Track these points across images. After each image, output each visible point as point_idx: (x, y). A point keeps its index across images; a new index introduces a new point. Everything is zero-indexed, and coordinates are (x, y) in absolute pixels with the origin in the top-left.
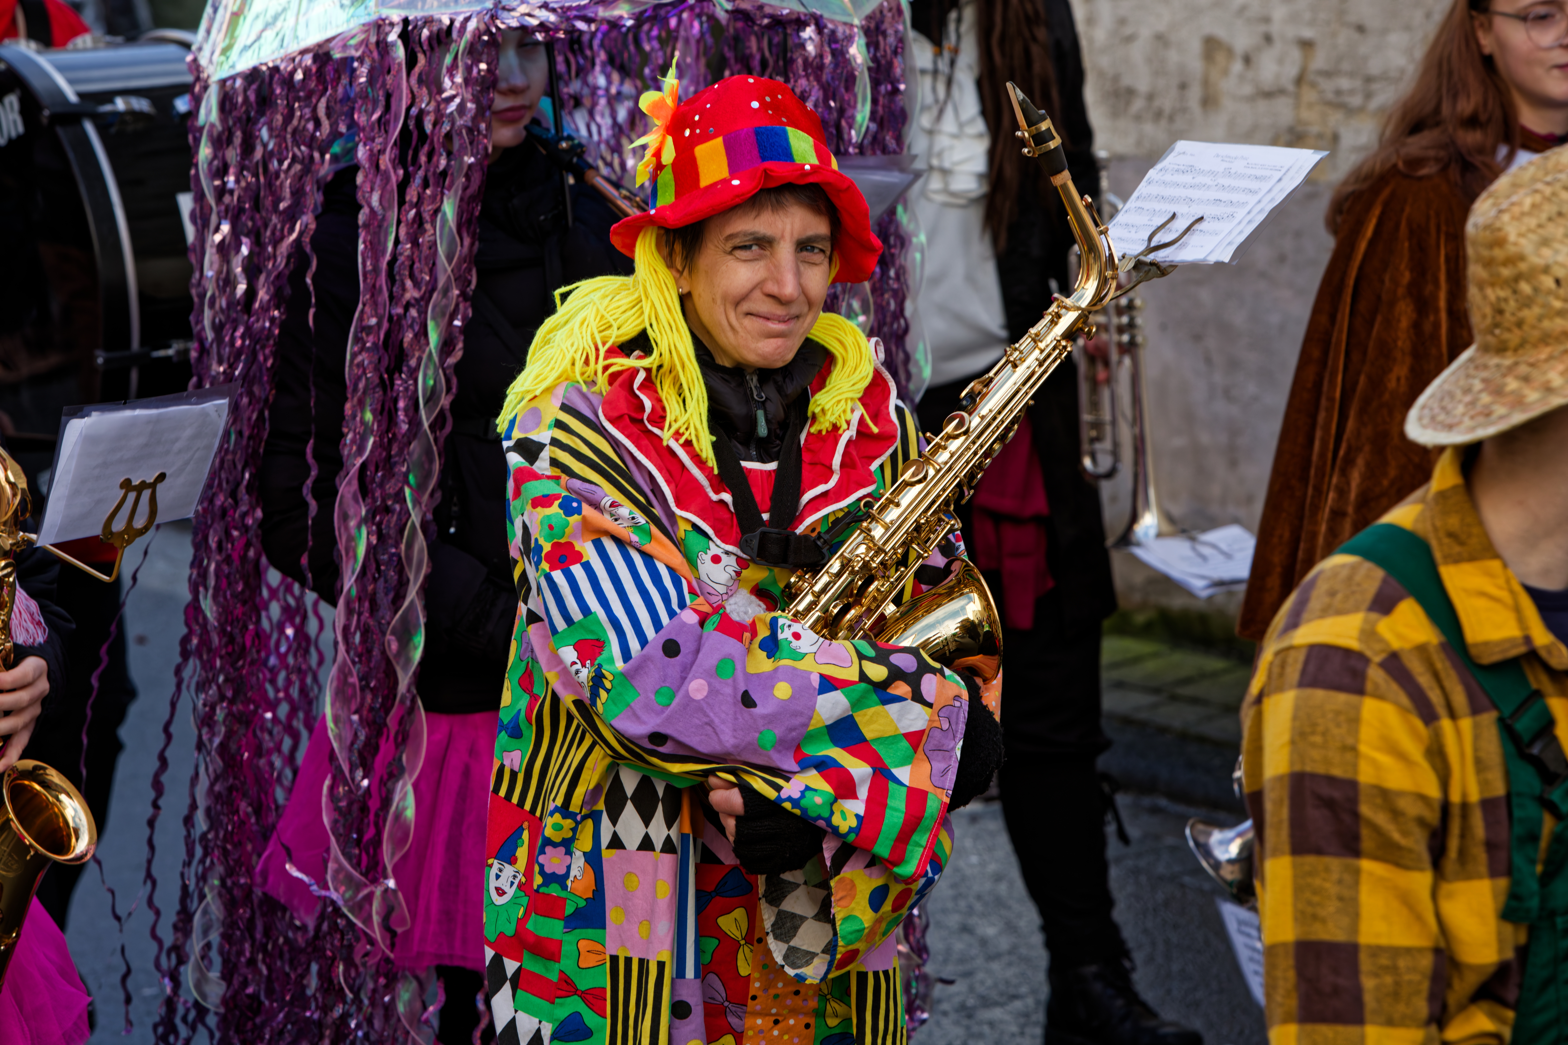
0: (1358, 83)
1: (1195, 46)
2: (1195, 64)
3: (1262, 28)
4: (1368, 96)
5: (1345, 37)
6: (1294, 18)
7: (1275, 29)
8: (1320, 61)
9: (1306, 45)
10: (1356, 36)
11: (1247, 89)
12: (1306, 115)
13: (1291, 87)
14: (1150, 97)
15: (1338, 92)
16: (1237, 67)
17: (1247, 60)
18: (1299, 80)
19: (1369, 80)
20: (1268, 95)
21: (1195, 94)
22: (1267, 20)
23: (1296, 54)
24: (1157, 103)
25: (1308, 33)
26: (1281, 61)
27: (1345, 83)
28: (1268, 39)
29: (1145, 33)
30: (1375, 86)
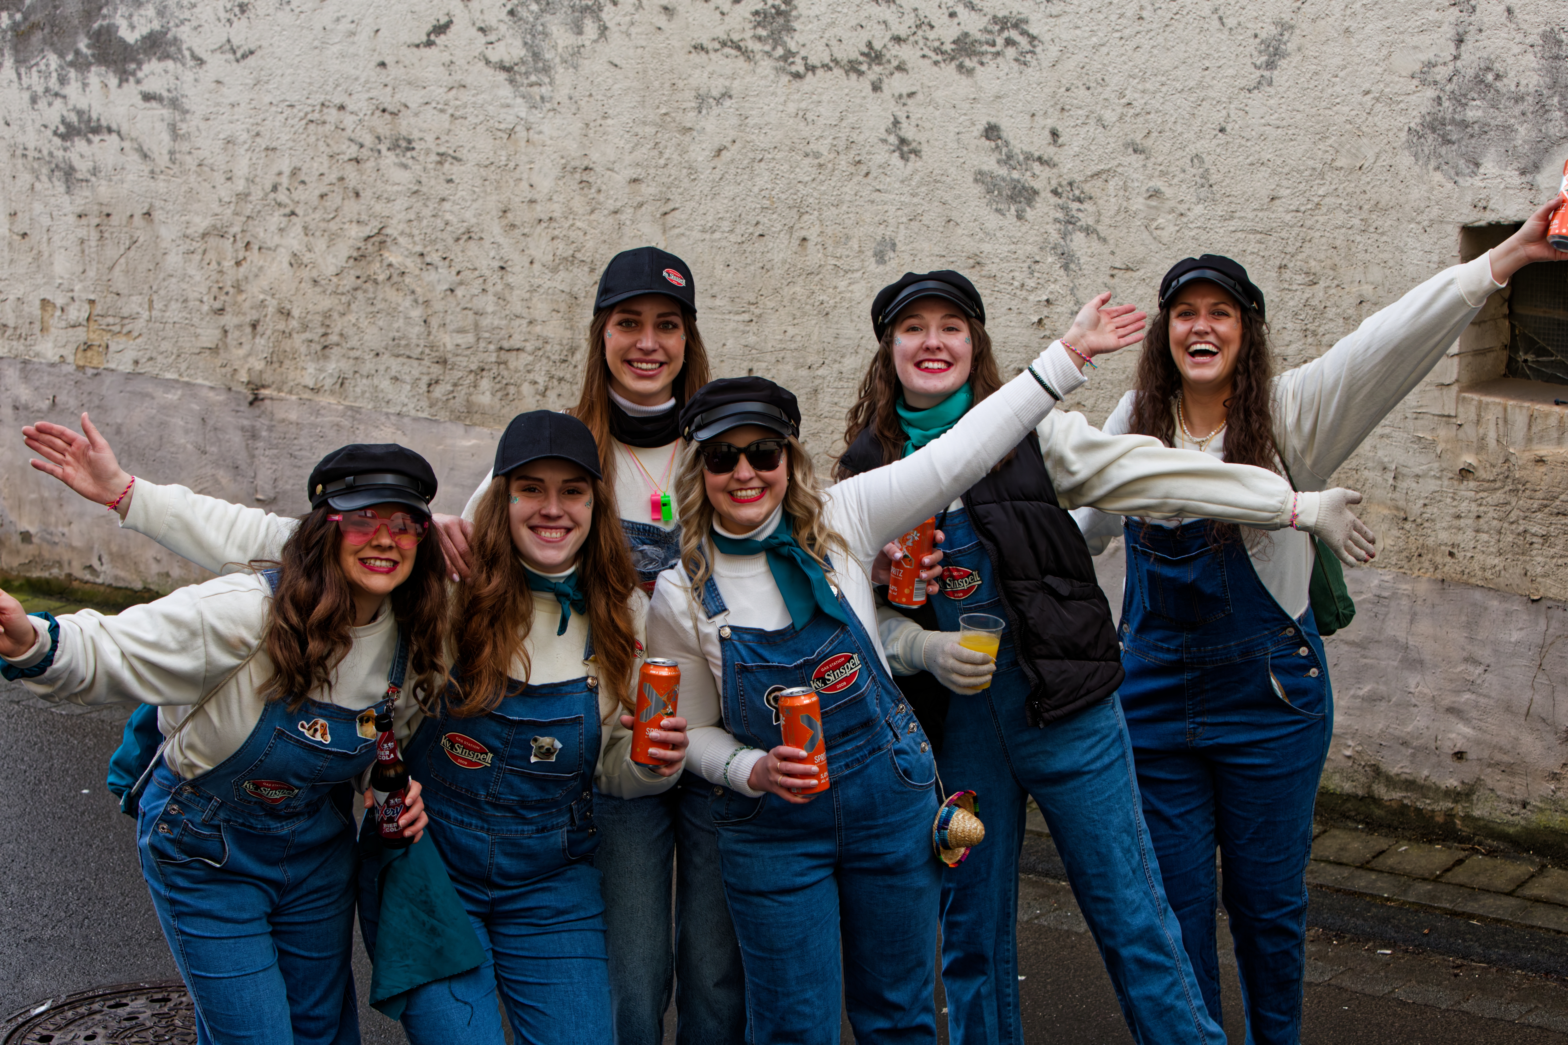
0: (118, 320)
1: (37, 303)
2: (37, 312)
3: (70, 294)
4: (123, 326)
5: (111, 297)
6: (85, 289)
7: (75, 295)
8: (98, 309)
9: (92, 302)
10: (116, 297)
11: (63, 324)
12: (92, 336)
13: (85, 323)
14: (15, 328)
15: (108, 325)
16: (58, 313)
17: (63, 310)
18: (88, 319)
19: (123, 318)
20: (74, 326)
21: (37, 326)
22: (72, 291)
23: (87, 307)
24: (18, 332)
25: (92, 297)
26: (79, 310)
27: (111, 320)
28: (73, 299)
29: (12, 297)
30: (126, 321)
